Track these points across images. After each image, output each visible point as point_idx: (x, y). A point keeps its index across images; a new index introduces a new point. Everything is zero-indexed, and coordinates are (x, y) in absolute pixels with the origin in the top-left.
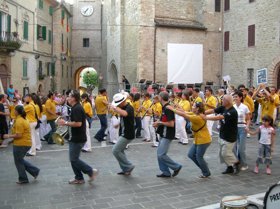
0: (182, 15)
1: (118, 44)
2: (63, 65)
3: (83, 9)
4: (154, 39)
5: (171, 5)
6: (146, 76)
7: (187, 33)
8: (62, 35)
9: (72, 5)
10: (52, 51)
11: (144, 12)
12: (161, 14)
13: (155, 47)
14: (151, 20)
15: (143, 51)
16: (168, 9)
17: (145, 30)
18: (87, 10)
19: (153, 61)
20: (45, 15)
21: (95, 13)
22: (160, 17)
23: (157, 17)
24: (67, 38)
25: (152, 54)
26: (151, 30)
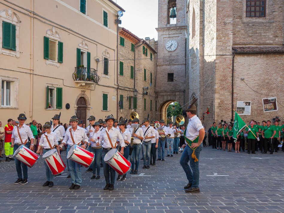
0: (268, 40)
1: (197, 76)
2: (145, 99)
3: (167, 44)
4: (231, 68)
5: (254, 30)
6: (222, 108)
7: (272, 58)
8: (145, 70)
9: (157, 42)
10: (134, 85)
11: (220, 40)
12: (242, 41)
13: (233, 77)
14: (228, 48)
15: (219, 82)
16: (250, 35)
17: (221, 60)
18: (171, 46)
19: (231, 92)
20: (127, 52)
21: (179, 48)
22: (241, 45)
23: (237, 45)
24: (151, 74)
25: (230, 84)
26: (229, 59)
